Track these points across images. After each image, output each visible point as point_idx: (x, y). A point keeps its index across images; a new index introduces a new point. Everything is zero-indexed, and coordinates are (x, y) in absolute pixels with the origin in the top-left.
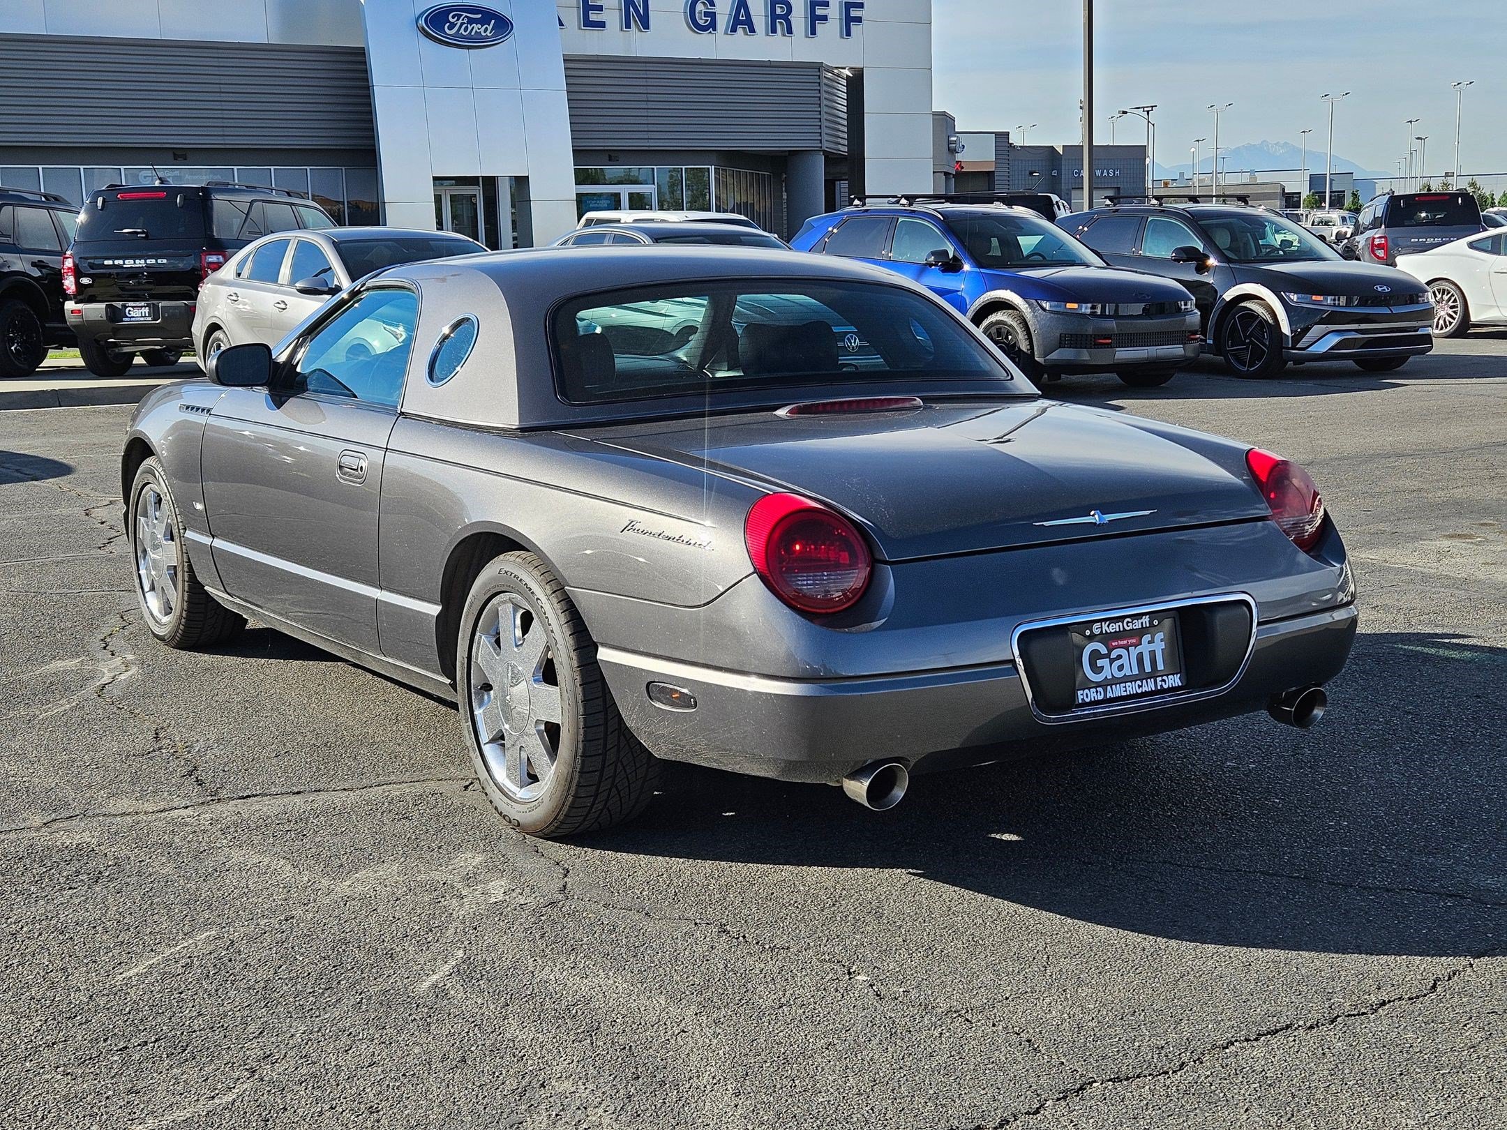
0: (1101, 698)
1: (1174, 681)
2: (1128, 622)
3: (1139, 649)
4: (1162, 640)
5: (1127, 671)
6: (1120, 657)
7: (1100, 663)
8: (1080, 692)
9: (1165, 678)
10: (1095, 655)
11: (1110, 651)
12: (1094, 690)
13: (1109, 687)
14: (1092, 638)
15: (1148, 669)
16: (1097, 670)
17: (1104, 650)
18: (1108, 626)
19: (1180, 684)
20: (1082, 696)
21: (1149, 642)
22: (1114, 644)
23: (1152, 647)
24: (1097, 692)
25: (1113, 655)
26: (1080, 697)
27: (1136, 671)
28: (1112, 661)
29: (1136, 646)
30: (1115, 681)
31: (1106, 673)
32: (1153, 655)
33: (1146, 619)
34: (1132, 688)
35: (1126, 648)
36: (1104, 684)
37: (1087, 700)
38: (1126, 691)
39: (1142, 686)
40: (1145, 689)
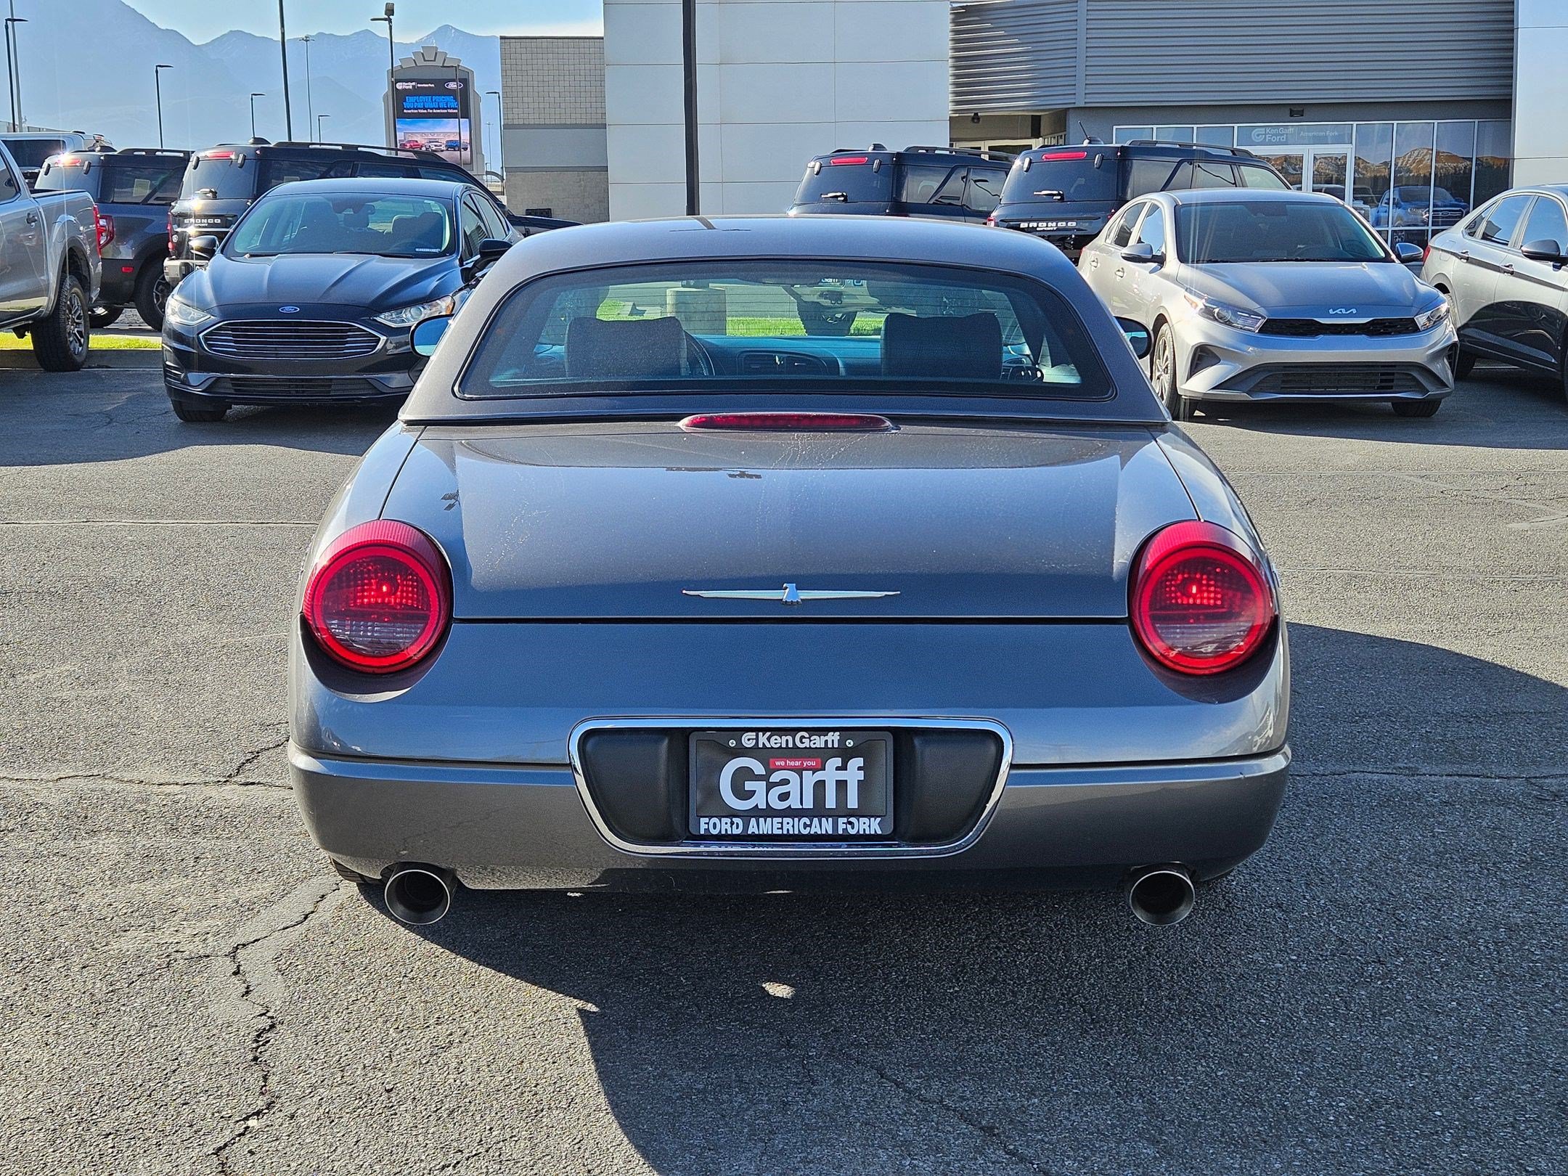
0: (739, 831)
1: (871, 826)
2: (803, 737)
3: (819, 776)
4: (859, 769)
5: (794, 802)
6: (785, 782)
7: (749, 786)
8: (703, 820)
9: (852, 819)
10: (742, 775)
11: (770, 772)
12: (728, 820)
13: (753, 820)
14: (741, 752)
15: (831, 803)
16: (746, 795)
17: (759, 769)
18: (769, 739)
19: (879, 832)
20: (704, 825)
21: (838, 769)
22: (778, 763)
23: (842, 775)
24: (732, 823)
25: (775, 777)
26: (703, 827)
27: (808, 804)
28: (770, 786)
29: (815, 771)
30: (770, 813)
31: (759, 800)
32: (842, 785)
33: (833, 738)
34: (791, 826)
35: (799, 771)
36: (746, 815)
37: (715, 832)
38: (782, 828)
39: (810, 826)
40: (815, 829)
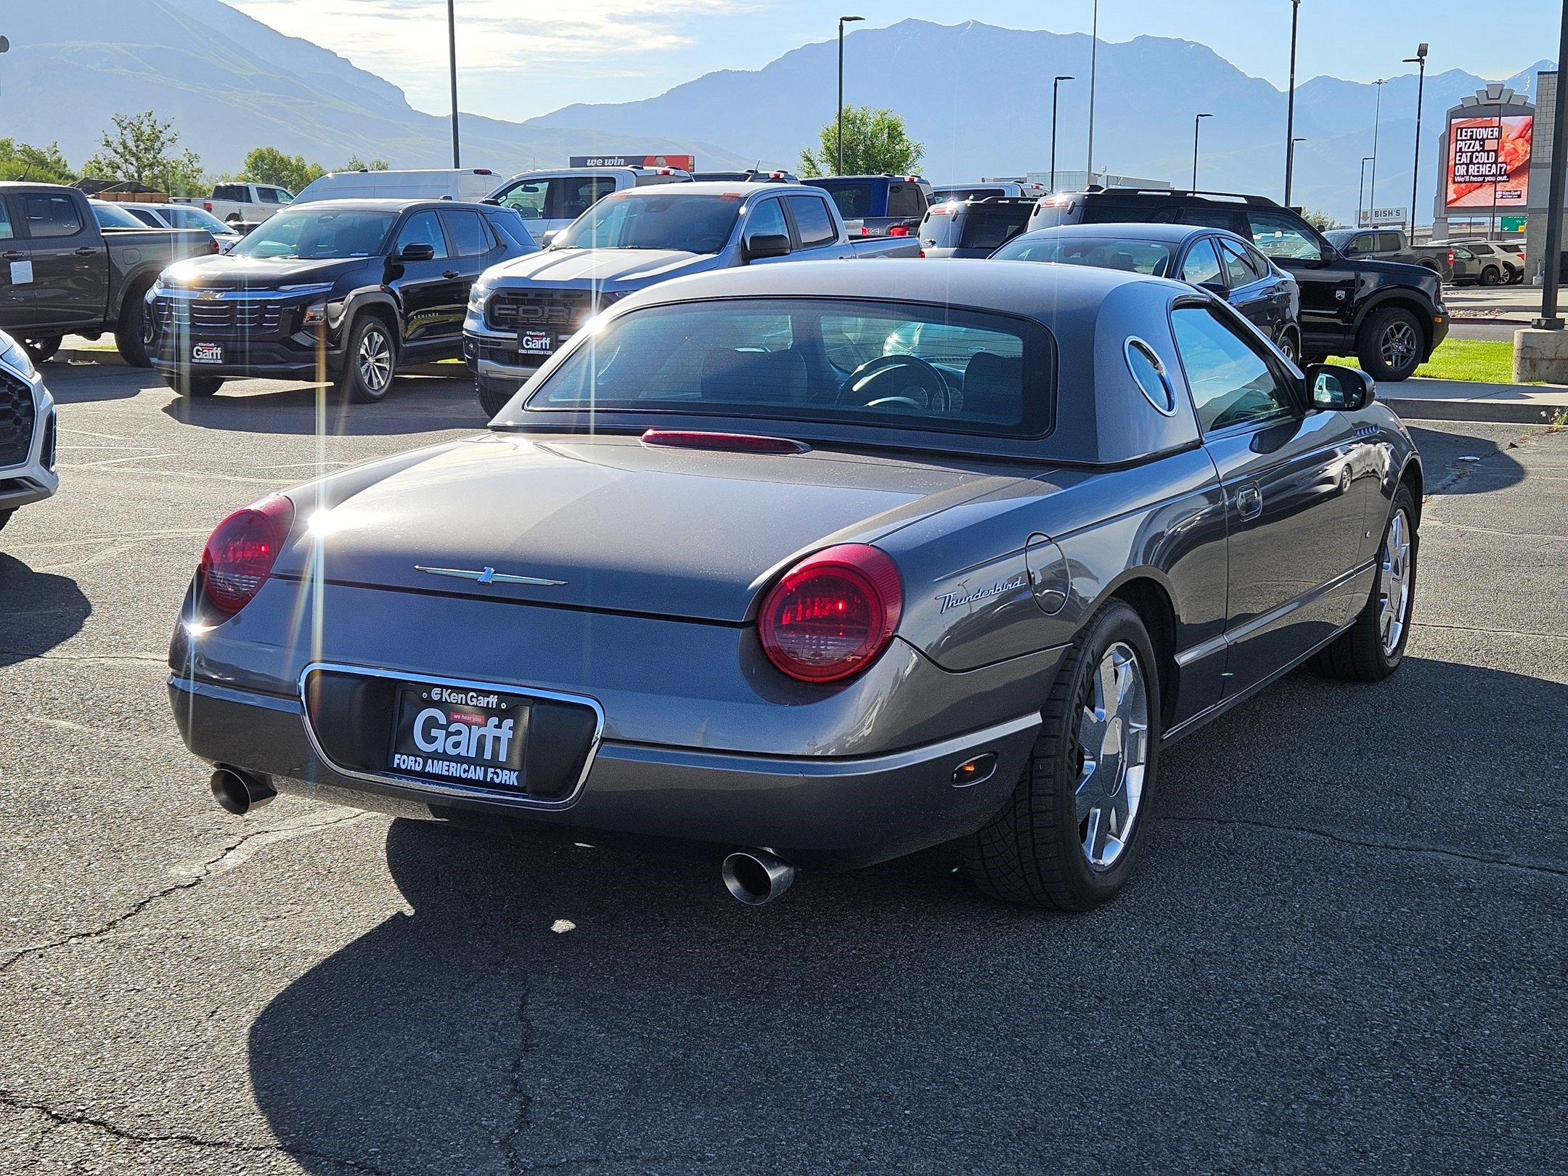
0: (418, 769)
1: (509, 778)
2: (472, 697)
3: (483, 731)
4: (510, 728)
5: (462, 751)
6: (459, 733)
7: (434, 732)
8: (397, 756)
9: (498, 770)
10: (431, 723)
11: (450, 722)
12: (414, 759)
13: (430, 761)
14: (431, 703)
15: (488, 756)
16: (430, 739)
17: (443, 720)
18: (449, 695)
19: (516, 784)
20: (399, 760)
21: (496, 726)
22: (456, 717)
23: (498, 732)
24: (416, 761)
25: (452, 728)
26: (396, 761)
27: (472, 754)
28: (449, 734)
29: (480, 726)
30: (444, 757)
31: (438, 746)
32: (497, 739)
33: (493, 700)
34: (456, 770)
35: (469, 725)
36: (427, 757)
37: (403, 767)
38: (448, 771)
39: (468, 771)
40: (471, 775)
